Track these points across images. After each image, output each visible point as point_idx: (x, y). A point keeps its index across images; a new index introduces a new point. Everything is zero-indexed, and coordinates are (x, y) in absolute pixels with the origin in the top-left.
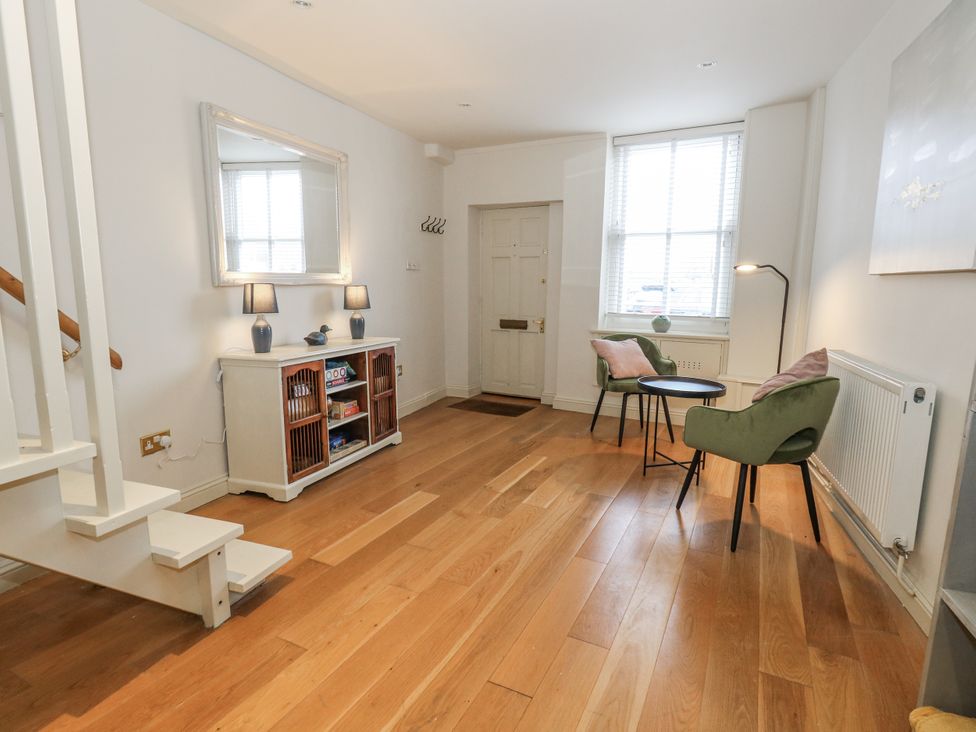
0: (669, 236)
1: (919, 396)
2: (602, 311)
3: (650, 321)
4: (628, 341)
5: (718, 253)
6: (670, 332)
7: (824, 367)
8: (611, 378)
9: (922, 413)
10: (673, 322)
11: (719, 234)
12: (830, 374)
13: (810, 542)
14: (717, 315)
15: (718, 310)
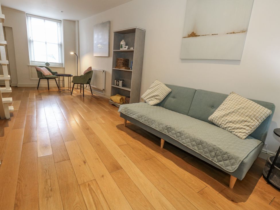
0: (46, 43)
1: (104, 71)
2: (30, 60)
3: (44, 63)
4: (43, 67)
5: (59, 49)
6: (50, 66)
7: (91, 69)
8: (44, 76)
9: (104, 73)
10: (50, 64)
11: (58, 45)
12: (92, 70)
13: (92, 95)
14: (60, 63)
15: (60, 62)
